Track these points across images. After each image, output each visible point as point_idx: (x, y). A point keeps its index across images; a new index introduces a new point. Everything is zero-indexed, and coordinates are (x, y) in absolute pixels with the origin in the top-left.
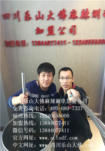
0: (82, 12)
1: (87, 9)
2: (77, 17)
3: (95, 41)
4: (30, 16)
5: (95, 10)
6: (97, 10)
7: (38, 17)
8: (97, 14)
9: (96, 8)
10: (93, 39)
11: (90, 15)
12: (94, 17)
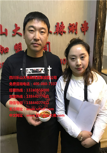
0: (56, 25)
1: (62, 23)
5: (72, 23)
6: (74, 24)
8: (74, 28)
11: (66, 29)
12: (71, 31)
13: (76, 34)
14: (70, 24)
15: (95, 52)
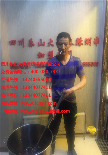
0: (76, 40)
1: (81, 38)
2: (73, 44)
3: (88, 63)
4: (34, 43)
5: (87, 38)
7: (40, 44)
8: (89, 41)
9: (88, 37)
10: (87, 62)
11: (83, 42)
12: (87, 44)
13: (90, 45)
14: (86, 39)
15: (104, 58)
